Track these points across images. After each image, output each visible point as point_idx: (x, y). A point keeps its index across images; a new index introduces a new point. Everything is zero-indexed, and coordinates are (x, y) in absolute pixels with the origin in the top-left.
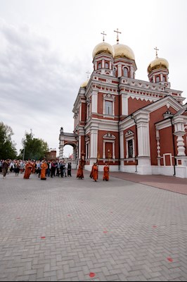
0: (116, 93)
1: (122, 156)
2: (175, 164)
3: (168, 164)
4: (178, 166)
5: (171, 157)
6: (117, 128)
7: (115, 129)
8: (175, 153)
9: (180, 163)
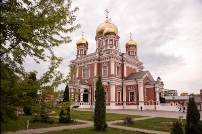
0: (121, 62)
1: (125, 100)
2: (155, 104)
3: (151, 104)
4: (157, 105)
5: (153, 102)
6: (121, 83)
7: (120, 84)
8: (155, 100)
9: (158, 104)
